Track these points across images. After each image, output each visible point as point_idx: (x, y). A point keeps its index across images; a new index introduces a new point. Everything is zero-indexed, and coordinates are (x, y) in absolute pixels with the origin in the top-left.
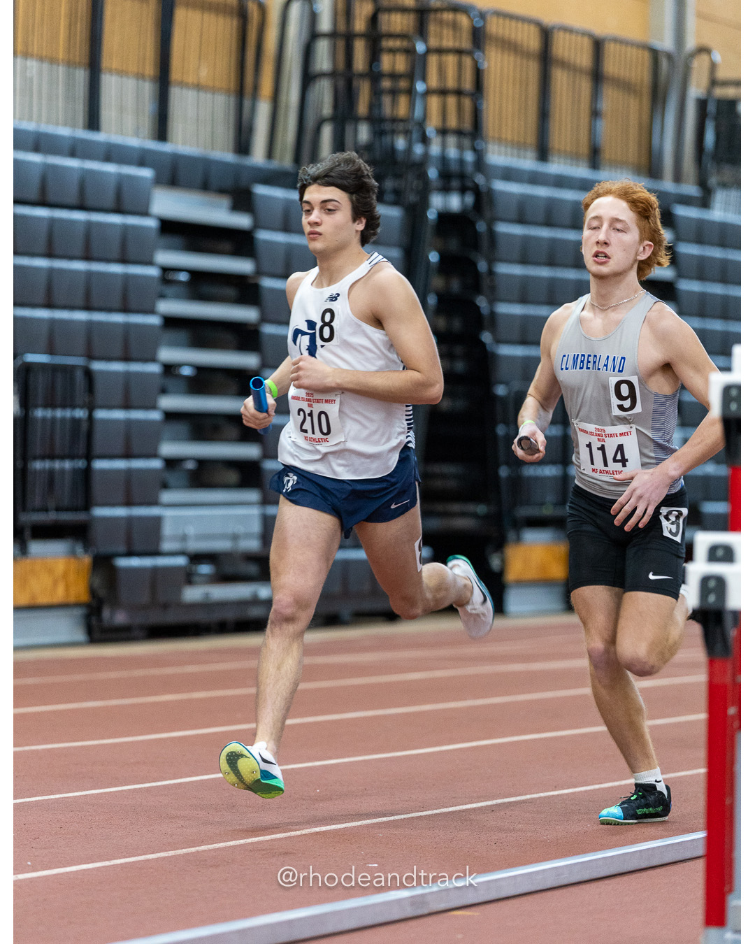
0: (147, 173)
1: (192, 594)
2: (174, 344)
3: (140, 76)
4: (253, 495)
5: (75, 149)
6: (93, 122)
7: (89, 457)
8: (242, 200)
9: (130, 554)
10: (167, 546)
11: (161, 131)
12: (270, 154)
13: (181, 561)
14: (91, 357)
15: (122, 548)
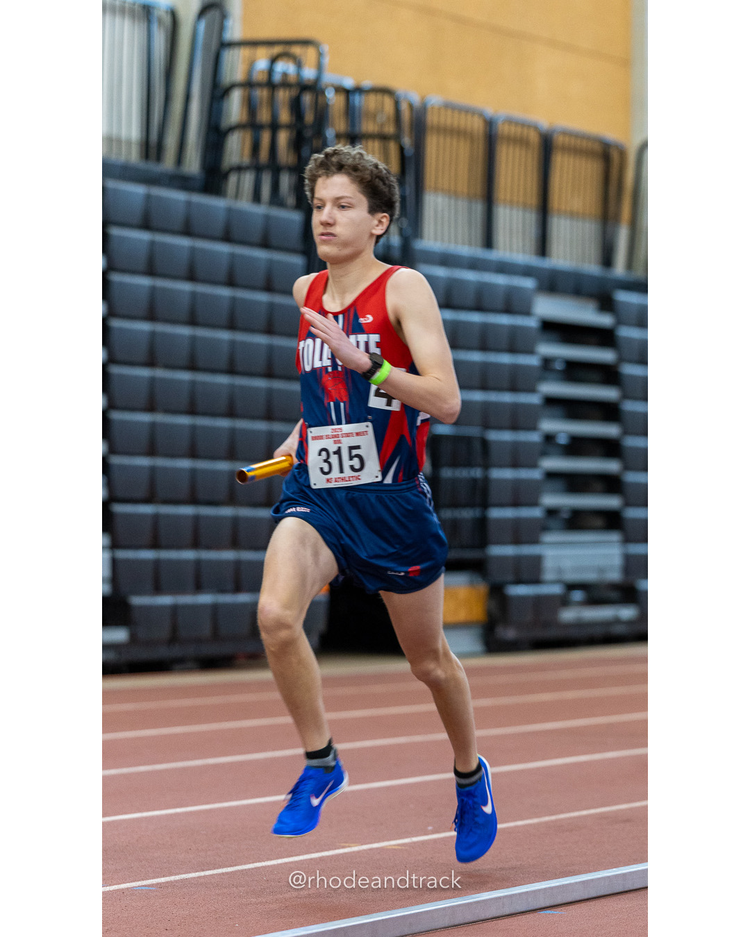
0: (528, 283)
1: (568, 615)
2: (553, 417)
3: (525, 206)
4: (615, 537)
5: (474, 264)
6: (488, 242)
7: (485, 505)
8: (606, 303)
9: (519, 582)
10: (548, 575)
11: (543, 247)
12: (630, 264)
13: (556, 590)
14: (487, 426)
15: (510, 578)
